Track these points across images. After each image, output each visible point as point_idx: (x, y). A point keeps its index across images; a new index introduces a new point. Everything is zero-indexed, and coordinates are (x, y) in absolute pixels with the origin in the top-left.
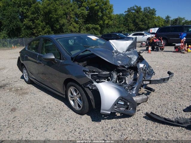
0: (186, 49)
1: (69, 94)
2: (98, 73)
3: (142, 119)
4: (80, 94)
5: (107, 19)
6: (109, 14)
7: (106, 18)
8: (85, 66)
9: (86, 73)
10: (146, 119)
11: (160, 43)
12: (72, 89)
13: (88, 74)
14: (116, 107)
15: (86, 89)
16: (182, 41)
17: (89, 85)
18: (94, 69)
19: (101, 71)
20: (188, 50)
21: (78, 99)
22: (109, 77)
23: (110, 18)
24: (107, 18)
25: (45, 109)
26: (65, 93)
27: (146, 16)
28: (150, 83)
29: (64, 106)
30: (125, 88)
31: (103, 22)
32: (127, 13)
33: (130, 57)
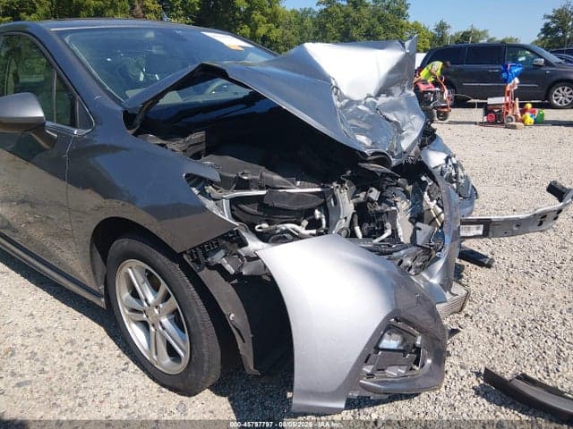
0: (519, 115)
1: (123, 296)
2: (263, 192)
3: (473, 401)
4: (172, 299)
5: (264, 23)
6: (270, 7)
7: (261, 16)
8: (197, 156)
9: (203, 192)
10: (488, 400)
11: (438, 95)
12: (132, 271)
13: (216, 194)
14: (368, 369)
15: (205, 274)
16: (508, 89)
17: (222, 253)
18: (245, 168)
19: (279, 182)
20: (526, 117)
21: (165, 321)
22: (317, 212)
23: (273, 18)
24: (265, 19)
25: (12, 364)
26: (102, 287)
27: (379, 20)
28: (485, 234)
29: (101, 346)
30: (401, 262)
31: (251, 31)
32: (324, 7)
33: (395, 119)
